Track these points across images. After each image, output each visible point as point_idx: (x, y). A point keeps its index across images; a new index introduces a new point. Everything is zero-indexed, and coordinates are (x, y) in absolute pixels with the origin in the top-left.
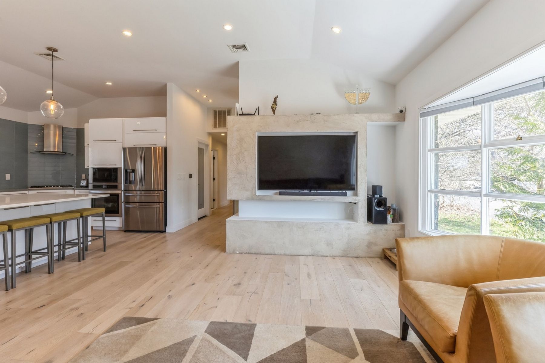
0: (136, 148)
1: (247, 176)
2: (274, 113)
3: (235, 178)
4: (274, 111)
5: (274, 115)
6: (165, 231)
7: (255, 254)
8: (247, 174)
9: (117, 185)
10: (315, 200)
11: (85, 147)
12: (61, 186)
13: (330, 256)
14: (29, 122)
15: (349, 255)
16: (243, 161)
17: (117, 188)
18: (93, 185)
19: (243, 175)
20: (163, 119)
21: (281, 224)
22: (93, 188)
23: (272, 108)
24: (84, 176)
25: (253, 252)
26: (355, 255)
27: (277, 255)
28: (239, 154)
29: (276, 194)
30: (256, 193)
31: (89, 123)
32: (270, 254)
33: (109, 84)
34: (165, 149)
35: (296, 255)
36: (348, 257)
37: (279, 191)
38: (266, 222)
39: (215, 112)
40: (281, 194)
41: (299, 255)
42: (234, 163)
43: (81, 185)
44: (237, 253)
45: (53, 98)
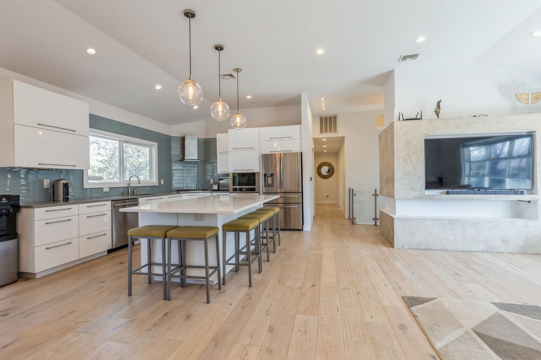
0: (273, 154)
1: (415, 177)
2: (438, 117)
3: (402, 179)
4: (438, 115)
5: (438, 118)
6: (302, 230)
7: (425, 249)
8: (414, 175)
9: (255, 188)
10: (489, 199)
11: (217, 155)
12: (201, 190)
13: (506, 252)
14: (172, 135)
15: (527, 252)
16: (411, 162)
17: (255, 191)
18: (233, 188)
19: (410, 176)
20: (297, 127)
21: (451, 221)
22: (233, 191)
23: (436, 112)
24: (212, 181)
25: (423, 248)
26: (534, 252)
27: (448, 251)
28: (406, 157)
29: (441, 193)
30: (424, 193)
31: (228, 133)
32: (440, 250)
33: (249, 97)
34: (302, 153)
35: (469, 251)
36: (526, 254)
37: (446, 191)
38: (436, 220)
39: (321, 119)
40: (448, 193)
41: (472, 252)
42: (401, 164)
43: (213, 189)
44: (406, 249)
45: (239, 112)
